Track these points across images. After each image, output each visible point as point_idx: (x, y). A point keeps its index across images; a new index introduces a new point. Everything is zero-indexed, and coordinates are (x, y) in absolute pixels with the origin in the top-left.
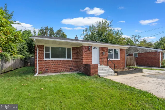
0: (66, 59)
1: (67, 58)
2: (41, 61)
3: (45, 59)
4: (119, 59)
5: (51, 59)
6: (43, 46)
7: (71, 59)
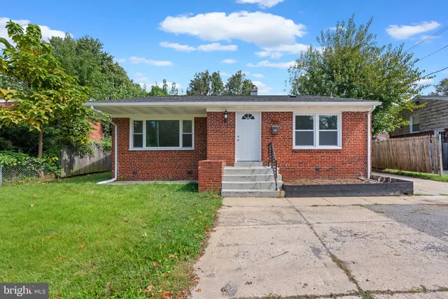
0: (181, 148)
1: (184, 146)
2: (123, 153)
3: (131, 148)
4: (340, 148)
5: (145, 148)
6: (128, 120)
7: (193, 148)
